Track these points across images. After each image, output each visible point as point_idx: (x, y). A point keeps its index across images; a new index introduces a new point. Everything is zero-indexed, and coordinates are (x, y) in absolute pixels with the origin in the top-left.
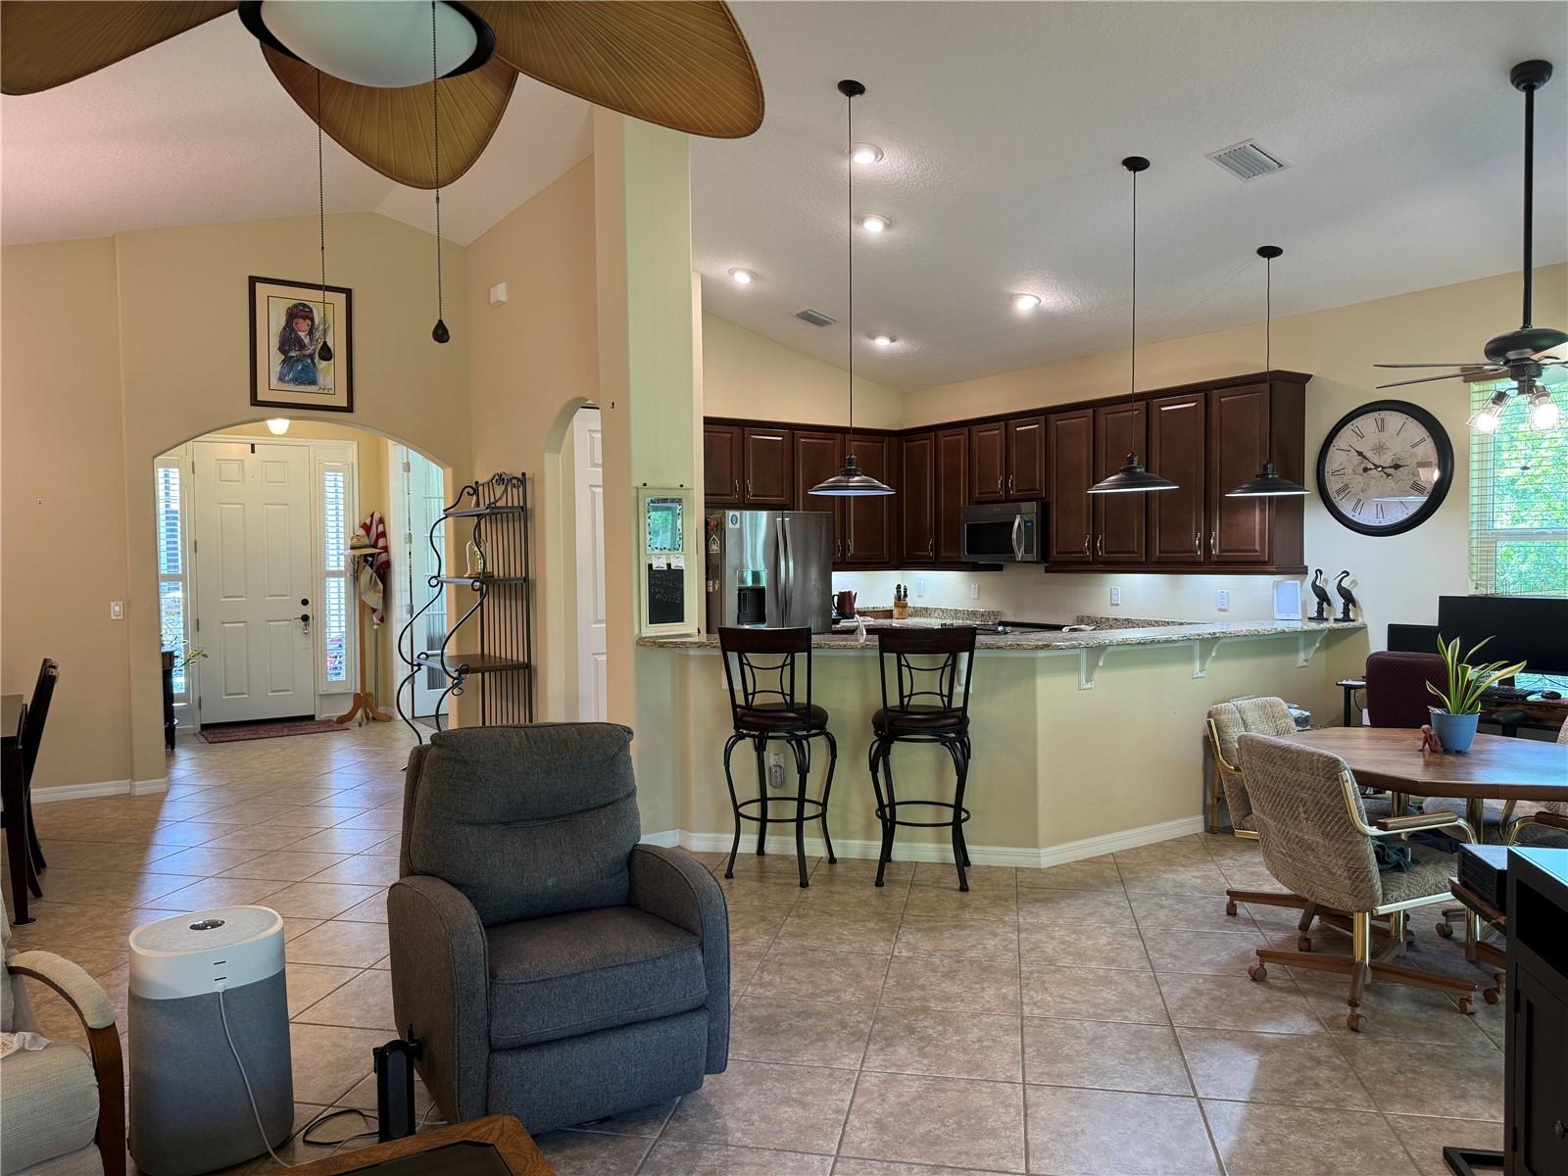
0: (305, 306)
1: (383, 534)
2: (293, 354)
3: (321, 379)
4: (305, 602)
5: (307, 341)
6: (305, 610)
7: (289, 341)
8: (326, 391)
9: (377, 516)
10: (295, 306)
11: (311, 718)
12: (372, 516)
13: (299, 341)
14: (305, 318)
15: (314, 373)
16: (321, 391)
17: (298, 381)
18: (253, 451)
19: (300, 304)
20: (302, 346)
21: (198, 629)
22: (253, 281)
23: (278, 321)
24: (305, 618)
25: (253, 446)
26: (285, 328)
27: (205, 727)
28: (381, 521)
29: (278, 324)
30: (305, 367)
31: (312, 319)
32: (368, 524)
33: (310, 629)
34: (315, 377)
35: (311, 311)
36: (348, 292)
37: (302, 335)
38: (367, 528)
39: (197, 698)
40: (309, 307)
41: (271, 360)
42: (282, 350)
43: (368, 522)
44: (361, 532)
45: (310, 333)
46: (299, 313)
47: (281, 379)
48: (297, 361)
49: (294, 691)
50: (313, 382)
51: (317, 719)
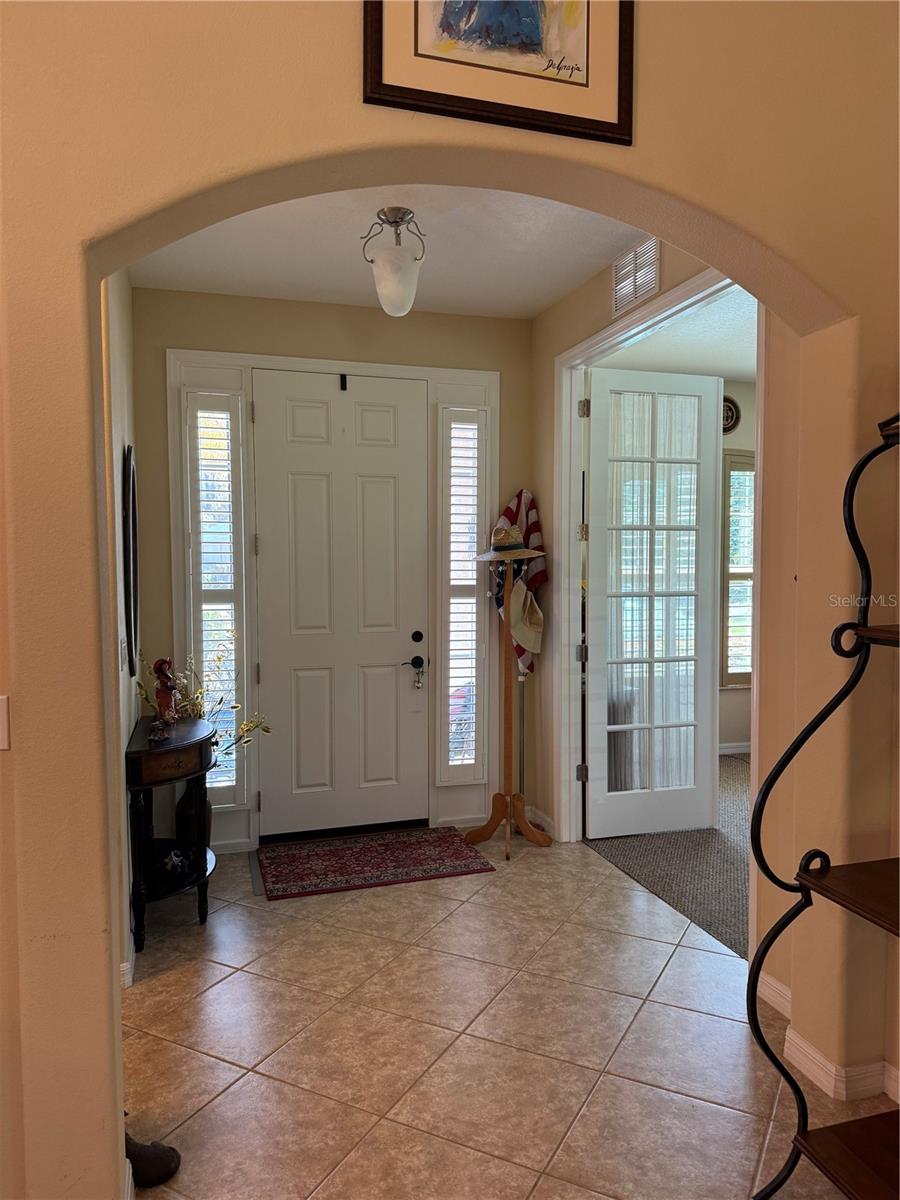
1: (536, 527)
4: (417, 637)
6: (419, 650)
8: (564, 74)
11: (424, 823)
12: (519, 496)
16: (552, 72)
18: (344, 386)
21: (258, 682)
24: (417, 662)
25: (343, 378)
27: (265, 841)
28: (533, 505)
32: (514, 509)
33: (424, 679)
34: (536, 27)
38: (511, 515)
39: (254, 792)
44: (503, 523)
47: (447, 26)
49: (397, 780)
50: (531, 44)
51: (432, 826)
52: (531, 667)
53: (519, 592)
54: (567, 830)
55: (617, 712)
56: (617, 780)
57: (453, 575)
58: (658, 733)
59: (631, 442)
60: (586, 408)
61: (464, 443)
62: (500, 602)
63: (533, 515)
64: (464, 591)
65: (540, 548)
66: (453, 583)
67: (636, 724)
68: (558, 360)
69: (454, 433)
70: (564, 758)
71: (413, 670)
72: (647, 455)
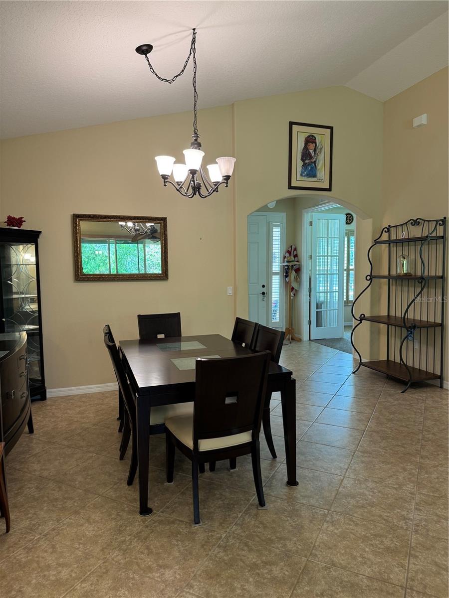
0: (313, 136)
2: (307, 162)
3: (318, 175)
5: (313, 154)
6: (264, 290)
7: (306, 155)
9: (293, 247)
10: (309, 137)
12: (291, 247)
13: (310, 154)
14: (312, 143)
15: (316, 171)
16: (318, 181)
17: (309, 175)
19: (311, 135)
20: (311, 158)
22: (291, 124)
23: (301, 145)
24: (263, 293)
26: (304, 148)
28: (295, 249)
29: (301, 147)
30: (312, 168)
31: (316, 143)
34: (316, 173)
35: (315, 139)
36: (331, 128)
37: (311, 151)
40: (315, 137)
41: (298, 164)
42: (303, 160)
43: (290, 250)
45: (315, 150)
46: (310, 140)
48: (308, 165)
50: (315, 176)
52: (295, 295)
53: (293, 274)
54: (305, 337)
55: (319, 306)
56: (319, 324)
57: (273, 269)
58: (328, 312)
59: (322, 232)
60: (311, 224)
61: (277, 232)
62: (287, 276)
63: (295, 252)
64: (276, 274)
65: (298, 261)
66: (273, 271)
67: (323, 309)
68: (303, 211)
69: (274, 230)
70: (305, 319)
71: (262, 296)
72: (326, 236)
